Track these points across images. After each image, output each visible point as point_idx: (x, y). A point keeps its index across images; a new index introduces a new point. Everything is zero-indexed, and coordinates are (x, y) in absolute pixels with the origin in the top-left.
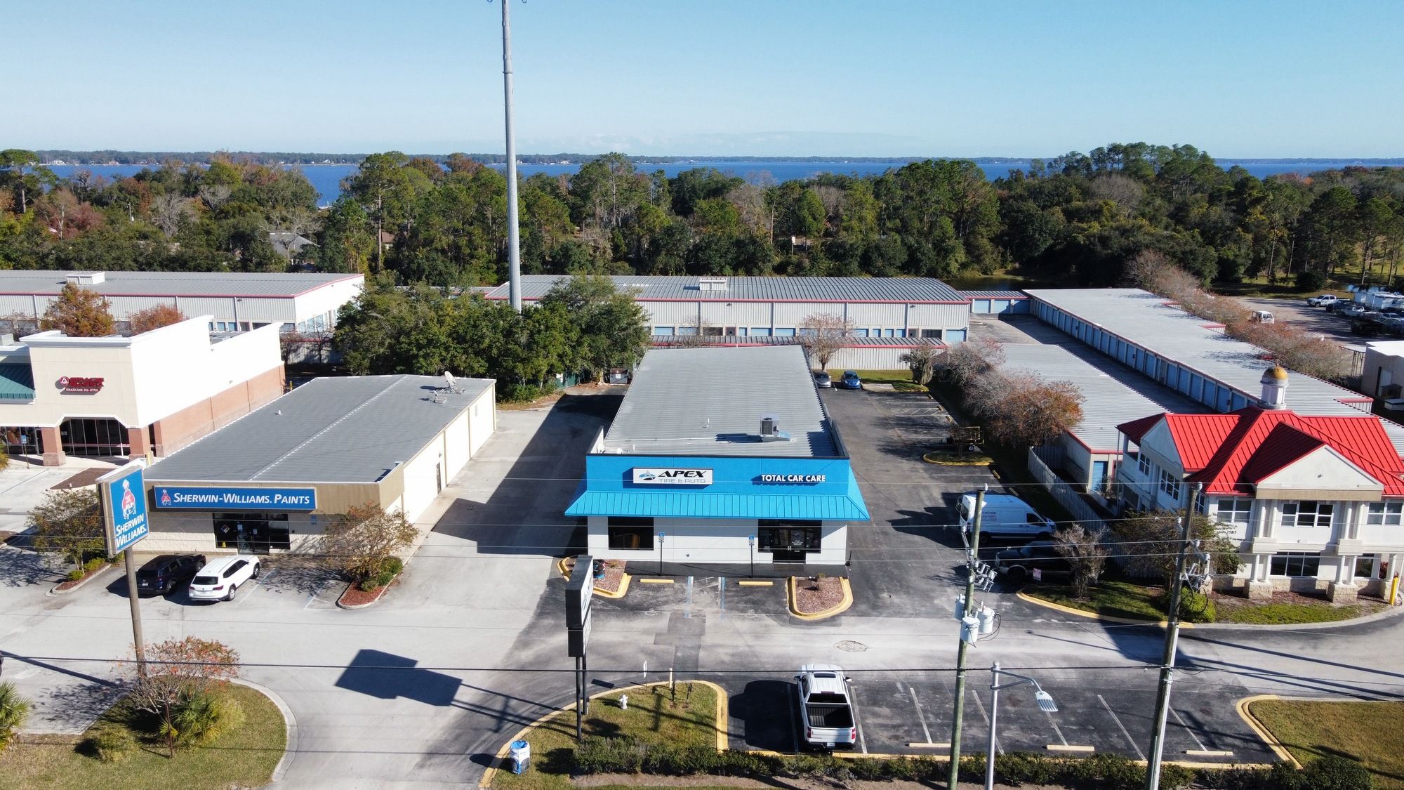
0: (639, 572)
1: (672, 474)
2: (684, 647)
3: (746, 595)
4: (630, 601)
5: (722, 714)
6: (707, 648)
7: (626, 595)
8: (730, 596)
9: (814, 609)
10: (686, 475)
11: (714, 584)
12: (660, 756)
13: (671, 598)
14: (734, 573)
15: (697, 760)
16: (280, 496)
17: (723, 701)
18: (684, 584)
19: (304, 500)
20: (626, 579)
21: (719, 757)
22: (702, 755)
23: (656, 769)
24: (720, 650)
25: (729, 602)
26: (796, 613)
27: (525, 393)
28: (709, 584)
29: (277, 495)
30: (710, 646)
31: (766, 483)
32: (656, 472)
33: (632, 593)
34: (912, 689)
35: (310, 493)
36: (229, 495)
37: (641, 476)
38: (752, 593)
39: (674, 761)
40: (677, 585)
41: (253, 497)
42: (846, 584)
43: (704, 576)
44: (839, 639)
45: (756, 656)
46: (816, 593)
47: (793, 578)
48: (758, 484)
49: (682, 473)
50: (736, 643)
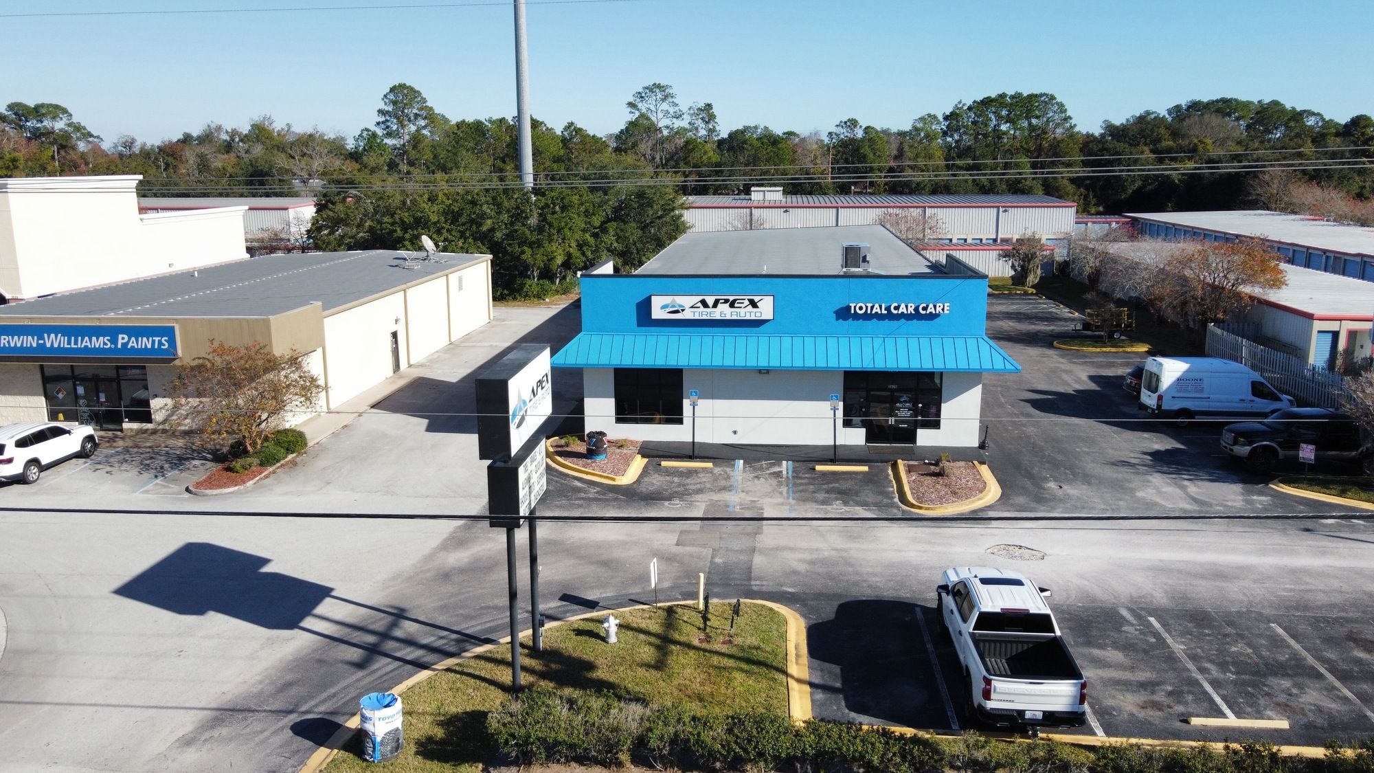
0: (661, 453)
1: (710, 303)
2: (727, 550)
3: (828, 483)
4: (643, 489)
5: (798, 656)
6: (766, 552)
7: (638, 481)
8: (801, 484)
9: (941, 500)
10: (732, 305)
11: (776, 469)
12: (671, 730)
13: (708, 486)
14: (805, 457)
15: (749, 741)
16: (126, 337)
17: (797, 633)
18: (728, 470)
19: (160, 343)
20: (639, 463)
21: (797, 734)
22: (760, 730)
23: (662, 757)
24: (789, 555)
25: (803, 491)
26: (912, 506)
27: (536, 289)
28: (768, 469)
29: (120, 336)
30: (772, 549)
31: (856, 317)
32: (686, 301)
33: (646, 479)
34: (1152, 619)
35: (169, 332)
36: (53, 336)
37: (664, 307)
38: (837, 481)
39: (699, 742)
40: (717, 470)
41: (87, 338)
42: (985, 470)
43: (759, 460)
44: (992, 542)
45: (851, 565)
46: (940, 480)
47: (900, 462)
48: (845, 319)
49: (726, 301)
50: (815, 545)
